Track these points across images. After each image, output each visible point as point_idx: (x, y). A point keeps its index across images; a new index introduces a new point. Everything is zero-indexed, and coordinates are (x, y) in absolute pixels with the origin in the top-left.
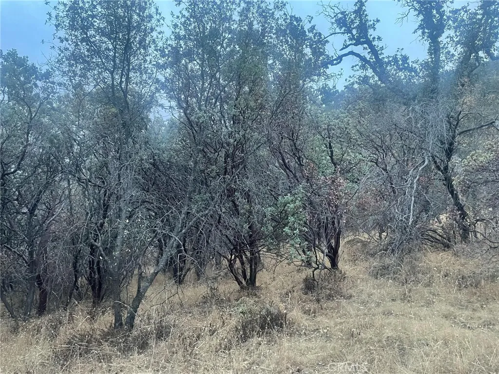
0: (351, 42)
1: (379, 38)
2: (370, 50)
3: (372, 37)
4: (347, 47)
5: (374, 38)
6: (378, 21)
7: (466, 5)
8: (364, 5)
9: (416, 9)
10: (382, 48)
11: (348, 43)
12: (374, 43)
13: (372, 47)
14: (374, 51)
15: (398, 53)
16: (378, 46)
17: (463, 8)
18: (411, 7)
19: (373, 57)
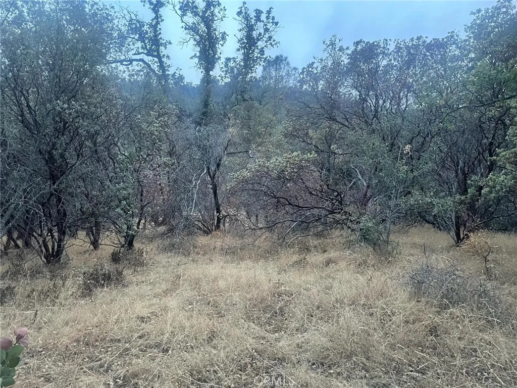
0: (143, 51)
1: (168, 57)
2: (159, 64)
3: (162, 54)
4: (139, 54)
5: (164, 55)
6: (170, 43)
7: (236, 57)
8: (159, 24)
9: (195, 40)
10: (169, 66)
11: (141, 51)
12: (163, 59)
13: (161, 62)
14: (162, 66)
15: (177, 71)
16: (166, 64)
17: (233, 58)
18: (191, 36)
19: (161, 71)
